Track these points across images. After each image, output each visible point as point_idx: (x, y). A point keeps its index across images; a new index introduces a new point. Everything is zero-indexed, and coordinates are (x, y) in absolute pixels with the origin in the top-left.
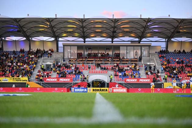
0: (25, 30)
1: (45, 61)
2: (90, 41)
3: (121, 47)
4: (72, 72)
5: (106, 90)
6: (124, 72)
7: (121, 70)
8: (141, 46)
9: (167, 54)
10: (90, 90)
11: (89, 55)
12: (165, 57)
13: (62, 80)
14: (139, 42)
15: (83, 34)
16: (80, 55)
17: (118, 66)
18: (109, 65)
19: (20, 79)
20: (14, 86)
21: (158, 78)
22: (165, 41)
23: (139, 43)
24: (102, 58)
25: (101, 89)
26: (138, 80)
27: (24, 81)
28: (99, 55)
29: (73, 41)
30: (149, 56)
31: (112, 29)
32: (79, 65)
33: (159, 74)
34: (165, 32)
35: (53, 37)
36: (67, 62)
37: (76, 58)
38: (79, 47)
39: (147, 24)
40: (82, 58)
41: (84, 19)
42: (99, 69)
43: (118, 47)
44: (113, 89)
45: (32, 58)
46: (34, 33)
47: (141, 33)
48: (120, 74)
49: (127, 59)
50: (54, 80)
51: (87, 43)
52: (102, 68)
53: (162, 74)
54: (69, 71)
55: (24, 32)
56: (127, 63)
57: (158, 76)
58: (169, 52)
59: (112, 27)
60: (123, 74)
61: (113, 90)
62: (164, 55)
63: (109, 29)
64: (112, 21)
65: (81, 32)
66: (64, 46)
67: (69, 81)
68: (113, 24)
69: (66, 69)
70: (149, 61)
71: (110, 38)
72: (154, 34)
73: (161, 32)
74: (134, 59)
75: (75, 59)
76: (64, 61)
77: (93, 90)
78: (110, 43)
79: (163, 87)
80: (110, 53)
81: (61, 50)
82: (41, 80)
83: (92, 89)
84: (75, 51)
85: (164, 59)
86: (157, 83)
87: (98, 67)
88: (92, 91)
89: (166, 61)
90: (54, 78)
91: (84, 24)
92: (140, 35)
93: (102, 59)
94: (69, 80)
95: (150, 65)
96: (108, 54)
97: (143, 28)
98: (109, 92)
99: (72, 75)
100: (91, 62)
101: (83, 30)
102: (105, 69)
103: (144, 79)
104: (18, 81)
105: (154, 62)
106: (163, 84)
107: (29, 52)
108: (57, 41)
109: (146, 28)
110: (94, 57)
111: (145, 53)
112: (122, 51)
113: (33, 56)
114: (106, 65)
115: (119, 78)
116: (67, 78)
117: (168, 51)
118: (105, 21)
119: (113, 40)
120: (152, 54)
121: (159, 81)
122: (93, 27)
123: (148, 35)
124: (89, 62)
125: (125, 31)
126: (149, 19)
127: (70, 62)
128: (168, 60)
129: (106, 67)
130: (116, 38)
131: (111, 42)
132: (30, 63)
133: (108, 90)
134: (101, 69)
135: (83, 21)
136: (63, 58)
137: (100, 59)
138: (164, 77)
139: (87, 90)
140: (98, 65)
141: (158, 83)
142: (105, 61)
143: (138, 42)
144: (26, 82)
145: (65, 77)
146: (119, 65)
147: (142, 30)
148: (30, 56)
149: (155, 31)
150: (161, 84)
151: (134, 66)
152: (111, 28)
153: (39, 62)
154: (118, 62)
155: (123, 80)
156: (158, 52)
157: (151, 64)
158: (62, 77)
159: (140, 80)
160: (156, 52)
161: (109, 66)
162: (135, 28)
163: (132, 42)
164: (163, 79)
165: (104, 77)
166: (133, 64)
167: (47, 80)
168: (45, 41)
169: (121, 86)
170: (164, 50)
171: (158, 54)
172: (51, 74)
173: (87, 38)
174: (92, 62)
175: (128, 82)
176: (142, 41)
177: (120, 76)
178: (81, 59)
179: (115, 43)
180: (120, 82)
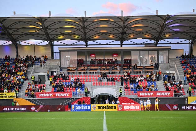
0: (11, 32)
1: (37, 70)
3: (132, 52)
4: (71, 85)
5: (115, 108)
6: (136, 84)
7: (133, 81)
8: (158, 50)
9: (191, 59)
10: (94, 108)
11: (93, 62)
12: (189, 63)
13: (59, 95)
14: (156, 44)
15: (84, 36)
17: (128, 75)
18: (118, 74)
19: (5, 94)
21: (180, 90)
22: (188, 43)
23: (156, 46)
24: (108, 66)
25: (108, 107)
26: (155, 94)
27: (10, 97)
28: (105, 62)
29: (71, 45)
30: (169, 62)
31: (121, 29)
32: (80, 75)
33: (182, 86)
34: (189, 31)
35: (46, 40)
36: (65, 72)
37: (76, 66)
38: (80, 53)
39: (165, 22)
40: (84, 66)
41: (86, 17)
42: (105, 81)
43: (128, 52)
44: (123, 105)
45: (20, 67)
46: (22, 36)
47: (158, 34)
48: (132, 86)
49: (140, 66)
50: (48, 95)
51: (89, 47)
52: (109, 79)
53: (185, 86)
54: (68, 83)
55: (10, 34)
56: (140, 72)
57: (180, 89)
58: (194, 57)
59: (121, 27)
60: (136, 86)
61: (123, 108)
62: (188, 61)
63: (117, 30)
64: (120, 19)
65: (82, 33)
66: (61, 51)
67: (68, 96)
68: (121, 23)
69: (64, 80)
70: (169, 69)
71: (118, 40)
72: (174, 35)
73: (183, 32)
74: (149, 66)
75: (75, 68)
76: (61, 70)
77: (99, 108)
78: (118, 47)
79: (186, 102)
80: (119, 59)
81: (57, 56)
82: (33, 96)
83: (96, 106)
84: (74, 57)
85: (188, 66)
86: (179, 97)
87: (104, 77)
89: (191, 68)
90: (48, 93)
91: (86, 24)
92: (157, 36)
93: (108, 68)
94: (68, 94)
95: (170, 74)
96: (116, 61)
97: (160, 28)
98: (118, 110)
99: (71, 88)
100: (94, 72)
101: (84, 31)
102: (112, 80)
103: (163, 92)
104: (3, 97)
105: (175, 70)
106: (186, 99)
107: (16, 59)
108: (51, 46)
109: (163, 27)
110: (99, 65)
111: (163, 58)
112: (135, 57)
113: (22, 65)
114: (113, 74)
115: (131, 91)
116: (65, 93)
117: (192, 55)
118: (111, 20)
119: (122, 42)
120: (173, 60)
121: (181, 94)
122: (97, 26)
123: (167, 35)
124: (93, 71)
125: (136, 32)
126: (168, 15)
127: (69, 72)
128: (193, 67)
129: (114, 78)
130: (126, 40)
131: (120, 46)
132: (18, 73)
133: (117, 108)
134: (108, 81)
135: (84, 20)
136: (60, 67)
137: (106, 67)
138: (188, 90)
139: (90, 108)
140: (104, 75)
141: (181, 97)
142: (113, 70)
143: (154, 45)
144: (13, 98)
145: (63, 91)
146: (131, 75)
147: (159, 30)
148: (17, 65)
149: (175, 31)
150: (184, 98)
151: (149, 76)
152: (119, 28)
153: (29, 72)
154: (129, 71)
155: (135, 94)
156: (180, 57)
157: (171, 72)
158: (58, 91)
159: (158, 94)
160: (177, 57)
161: (118, 76)
162: (151, 27)
163: (146, 44)
164: (187, 91)
165: (112, 90)
166: (147, 72)
167: (40, 95)
168: (36, 45)
169: (133, 102)
170: (187, 54)
171: (180, 59)
172: (44, 88)
173: (90, 40)
174: (96, 71)
175: (142, 96)
176: (158, 43)
177: (132, 88)
178: (83, 68)
179: (125, 47)
180: (132, 96)
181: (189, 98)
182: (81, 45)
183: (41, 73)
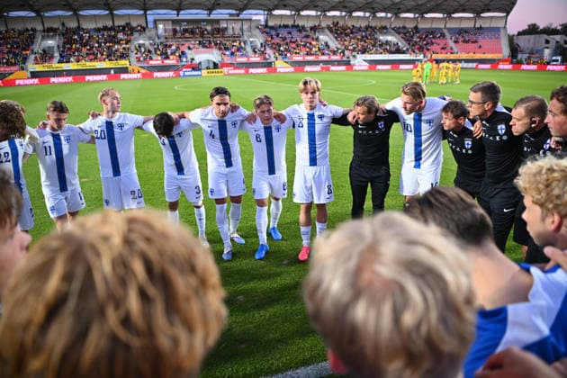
1: (137, 39)
2: (185, 15)
3: (220, 21)
5: (221, 72)
7: (227, 49)
8: (242, 20)
9: (268, 28)
10: (204, 73)
11: (186, 31)
13: (167, 62)
14: (238, 15)
16: (175, 31)
20: (112, 72)
22: (265, 14)
25: (215, 71)
26: (248, 59)
27: (124, 65)
29: (164, 14)
35: (140, 10)
36: (163, 40)
37: (172, 35)
38: (174, 22)
43: (217, 21)
44: (228, 70)
48: (228, 53)
50: (158, 62)
51: (181, 17)
55: (108, 4)
58: (270, 27)
61: (228, 72)
66: (154, 20)
67: (175, 63)
72: (255, 6)
75: (172, 37)
77: (208, 73)
78: (205, 17)
79: (273, 66)
80: (209, 28)
81: (151, 25)
84: (170, 27)
85: (267, 35)
88: (206, 74)
90: (157, 60)
94: (175, 61)
100: (192, 40)
104: (117, 65)
105: (257, 38)
108: (145, 15)
110: (192, 33)
111: (245, 27)
115: (229, 57)
121: (268, 59)
124: (189, 39)
127: (168, 40)
131: (208, 16)
133: (223, 72)
138: (274, 55)
139: (201, 73)
141: (268, 61)
144: (127, 66)
145: (169, 58)
150: (271, 63)
155: (232, 60)
158: (165, 58)
159: (251, 59)
163: (231, 15)
167: (151, 62)
168: (131, 14)
170: (264, 24)
175: (238, 61)
176: (241, 14)
178: (179, 36)
179: (212, 17)
180: (229, 62)
181: (276, 62)
182: (172, 14)
183: (141, 42)
